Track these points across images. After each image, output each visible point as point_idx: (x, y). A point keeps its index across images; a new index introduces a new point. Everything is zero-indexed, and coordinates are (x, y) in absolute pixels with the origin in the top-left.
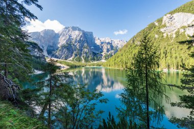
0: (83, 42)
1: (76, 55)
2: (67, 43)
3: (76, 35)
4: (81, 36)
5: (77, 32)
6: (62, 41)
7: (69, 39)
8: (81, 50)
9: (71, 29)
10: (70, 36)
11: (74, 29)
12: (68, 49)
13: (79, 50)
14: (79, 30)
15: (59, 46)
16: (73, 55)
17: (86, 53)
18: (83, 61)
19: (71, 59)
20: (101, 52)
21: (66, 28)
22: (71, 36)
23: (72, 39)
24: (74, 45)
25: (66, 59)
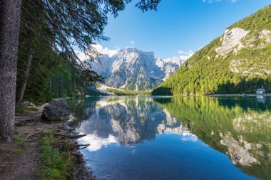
0: (139, 66)
1: (129, 82)
2: (120, 69)
3: (131, 57)
4: (137, 59)
5: (133, 55)
6: (116, 67)
7: (124, 63)
8: (136, 76)
9: (126, 52)
10: (124, 60)
11: (130, 50)
12: (120, 75)
13: (133, 76)
14: (136, 51)
15: (113, 71)
16: (127, 83)
17: (141, 79)
18: (137, 90)
19: (124, 87)
20: (162, 78)
21: (121, 51)
22: (126, 60)
23: (127, 63)
24: (128, 70)
25: (118, 88)
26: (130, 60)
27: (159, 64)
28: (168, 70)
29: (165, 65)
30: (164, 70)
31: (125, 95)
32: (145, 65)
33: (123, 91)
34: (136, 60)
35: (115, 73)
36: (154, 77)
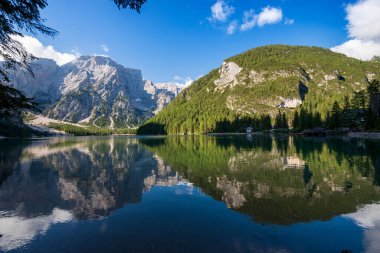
0: (117, 88)
1: (98, 113)
2: (81, 89)
3: (102, 73)
4: (114, 77)
5: (106, 68)
6: (71, 84)
7: (88, 80)
8: (111, 106)
9: (93, 62)
10: (90, 75)
11: (100, 61)
12: (81, 100)
13: (105, 103)
14: (112, 64)
15: (65, 92)
16: (93, 114)
17: (120, 110)
18: (112, 126)
19: (87, 120)
20: (153, 109)
21: (83, 58)
22: (92, 76)
23: (94, 81)
24: (95, 93)
25: (75, 122)
26: (101, 76)
27: (149, 89)
28: (162, 99)
29: (158, 91)
30: (156, 98)
31: (88, 134)
32: (127, 87)
33: (85, 127)
34: (112, 79)
35: (68, 96)
36: (141, 108)
